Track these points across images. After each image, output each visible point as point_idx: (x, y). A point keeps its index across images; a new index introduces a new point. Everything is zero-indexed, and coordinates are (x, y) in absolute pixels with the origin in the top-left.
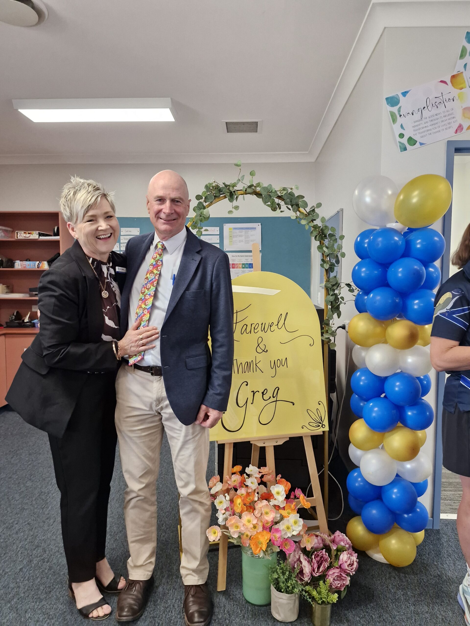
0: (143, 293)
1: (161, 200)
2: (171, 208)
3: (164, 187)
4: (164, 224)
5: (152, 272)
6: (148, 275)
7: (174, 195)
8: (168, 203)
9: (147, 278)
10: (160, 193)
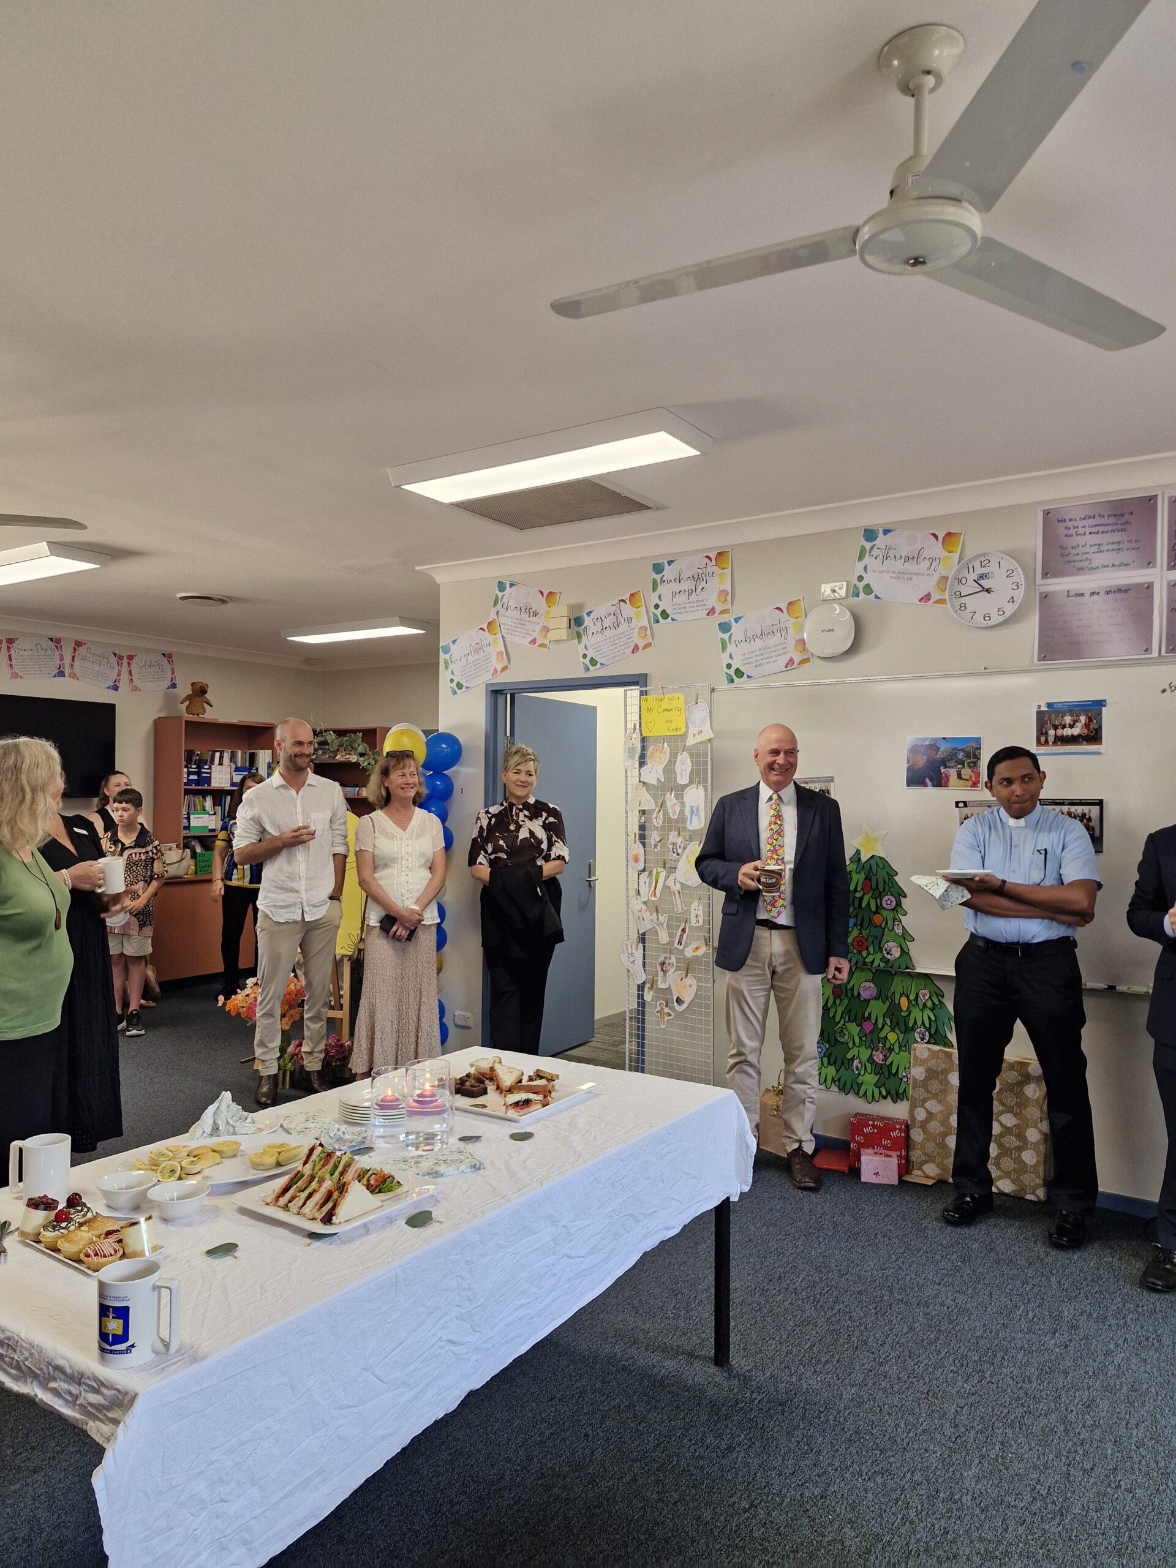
0: (771, 844)
1: (776, 752)
2: (785, 759)
3: (778, 741)
4: (777, 775)
5: (775, 823)
6: (772, 826)
7: (787, 747)
8: (782, 754)
9: (772, 829)
10: (775, 746)
